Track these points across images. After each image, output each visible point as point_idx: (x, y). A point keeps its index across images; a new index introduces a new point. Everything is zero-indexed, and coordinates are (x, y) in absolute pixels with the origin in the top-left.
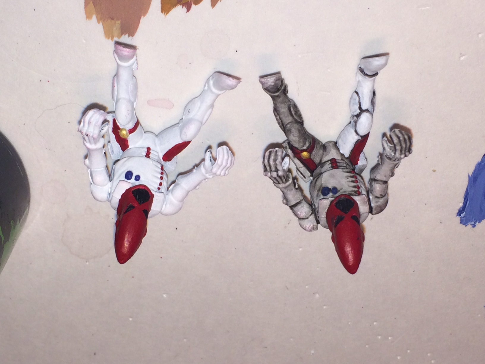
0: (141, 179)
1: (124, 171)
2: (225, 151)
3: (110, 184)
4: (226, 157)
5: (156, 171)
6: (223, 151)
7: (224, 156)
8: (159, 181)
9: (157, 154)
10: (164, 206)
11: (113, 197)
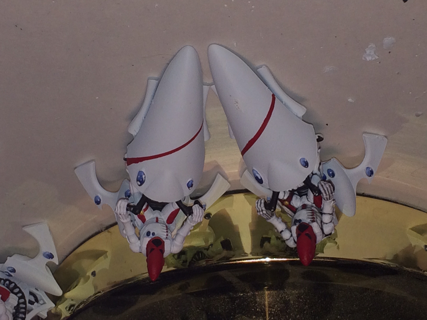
0: (156, 233)
1: (146, 232)
2: (197, 207)
3: (139, 242)
4: (198, 211)
5: (163, 229)
6: (196, 207)
7: (197, 210)
8: (166, 234)
9: (163, 220)
10: (172, 248)
11: (143, 248)
